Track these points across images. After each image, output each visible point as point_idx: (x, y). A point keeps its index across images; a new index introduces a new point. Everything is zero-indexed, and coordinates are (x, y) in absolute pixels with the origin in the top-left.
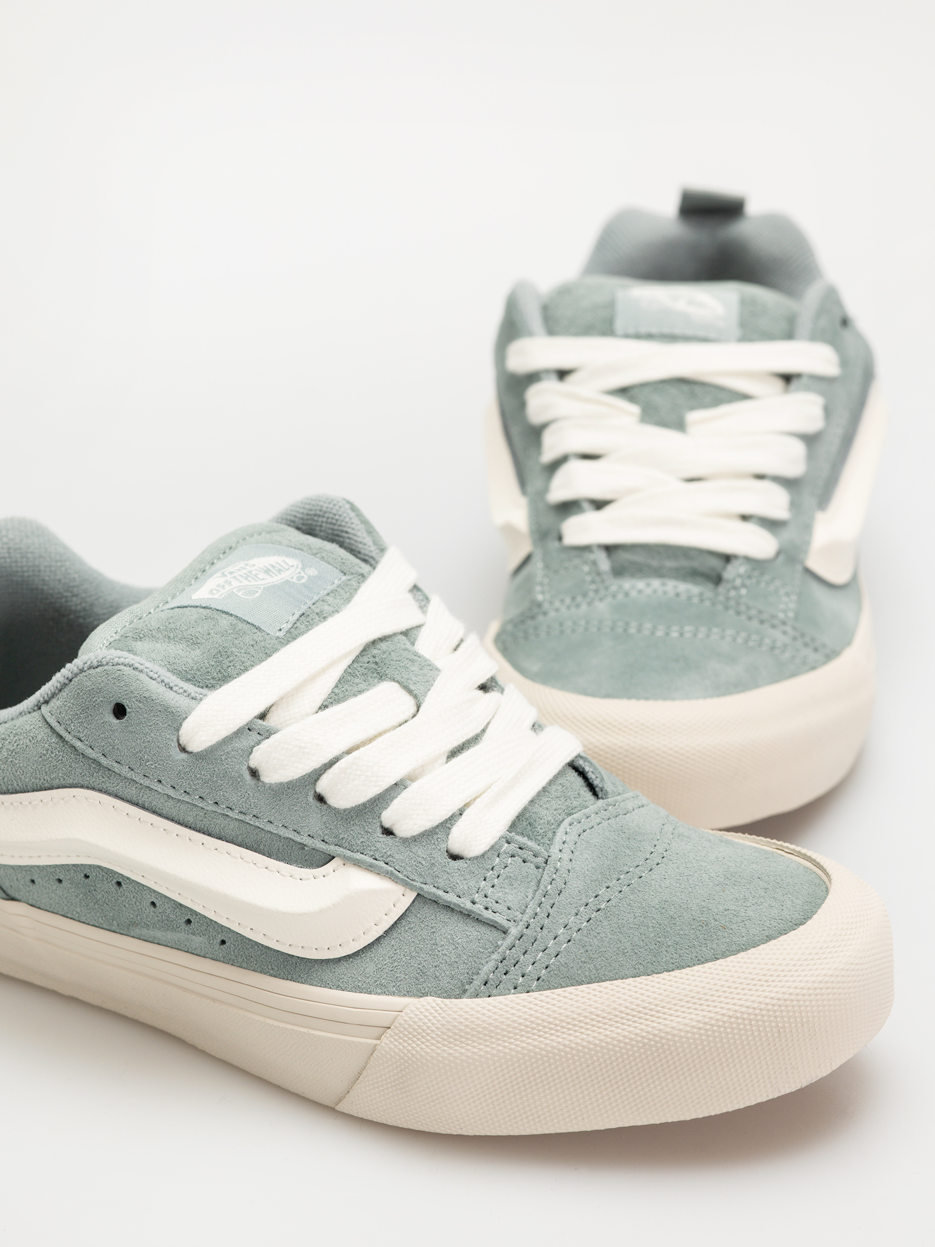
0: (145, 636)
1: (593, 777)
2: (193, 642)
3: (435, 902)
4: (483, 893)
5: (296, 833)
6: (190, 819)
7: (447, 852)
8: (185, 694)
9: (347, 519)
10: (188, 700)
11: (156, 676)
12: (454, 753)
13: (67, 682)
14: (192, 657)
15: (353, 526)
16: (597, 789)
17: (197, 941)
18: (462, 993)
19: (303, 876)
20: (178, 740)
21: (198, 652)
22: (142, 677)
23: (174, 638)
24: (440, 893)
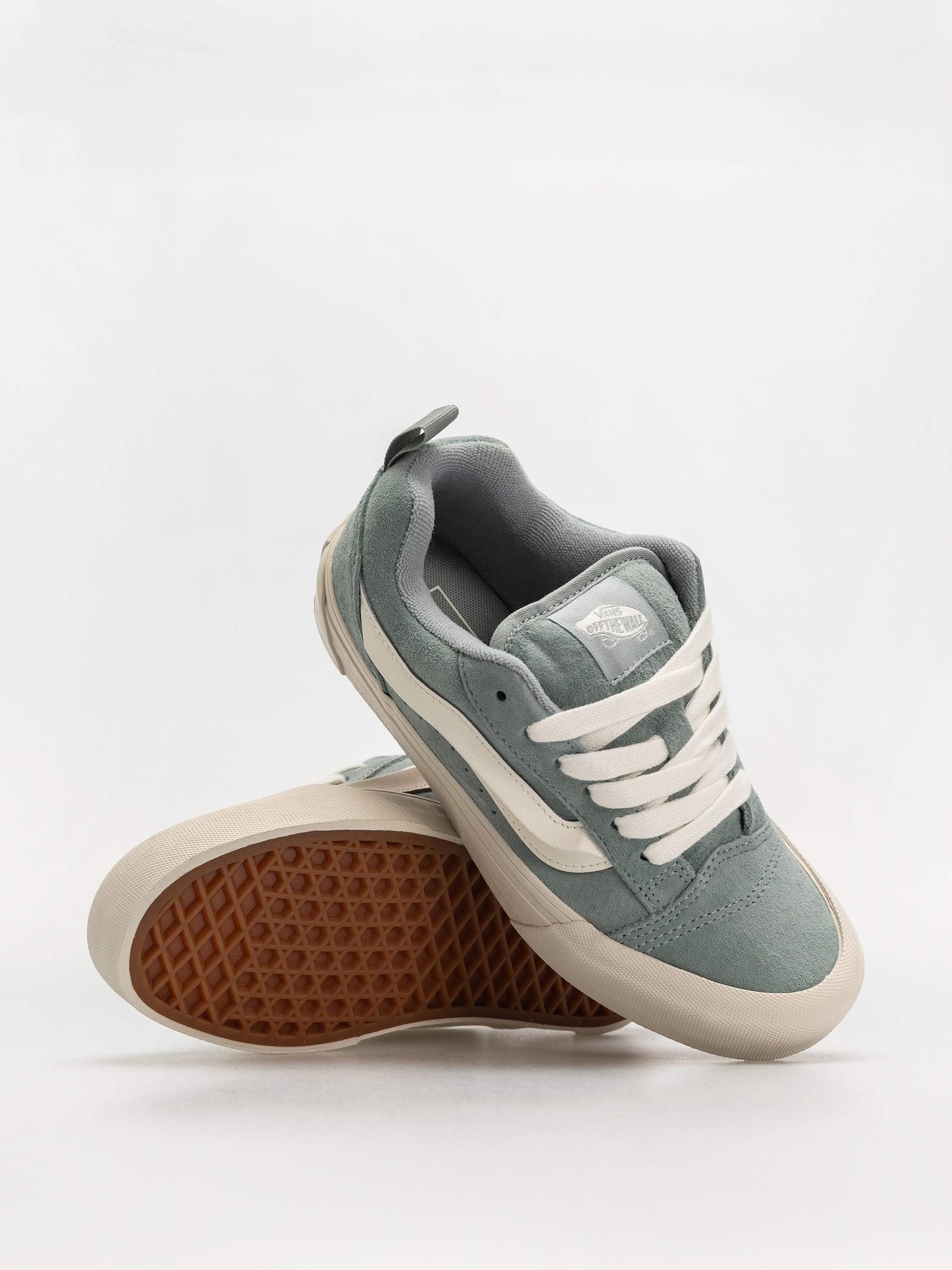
0: (537, 641)
1: (747, 818)
2: (563, 668)
3: (620, 877)
4: (648, 886)
5: (564, 800)
6: (511, 760)
7: (641, 854)
8: (543, 705)
9: (691, 577)
10: (542, 710)
11: (532, 687)
12: (672, 798)
13: (481, 660)
14: (558, 677)
15: (692, 583)
16: (745, 825)
17: (481, 801)
18: (608, 934)
19: (556, 820)
20: (525, 729)
21: (562, 675)
22: (524, 686)
23: (553, 655)
24: (625, 875)
